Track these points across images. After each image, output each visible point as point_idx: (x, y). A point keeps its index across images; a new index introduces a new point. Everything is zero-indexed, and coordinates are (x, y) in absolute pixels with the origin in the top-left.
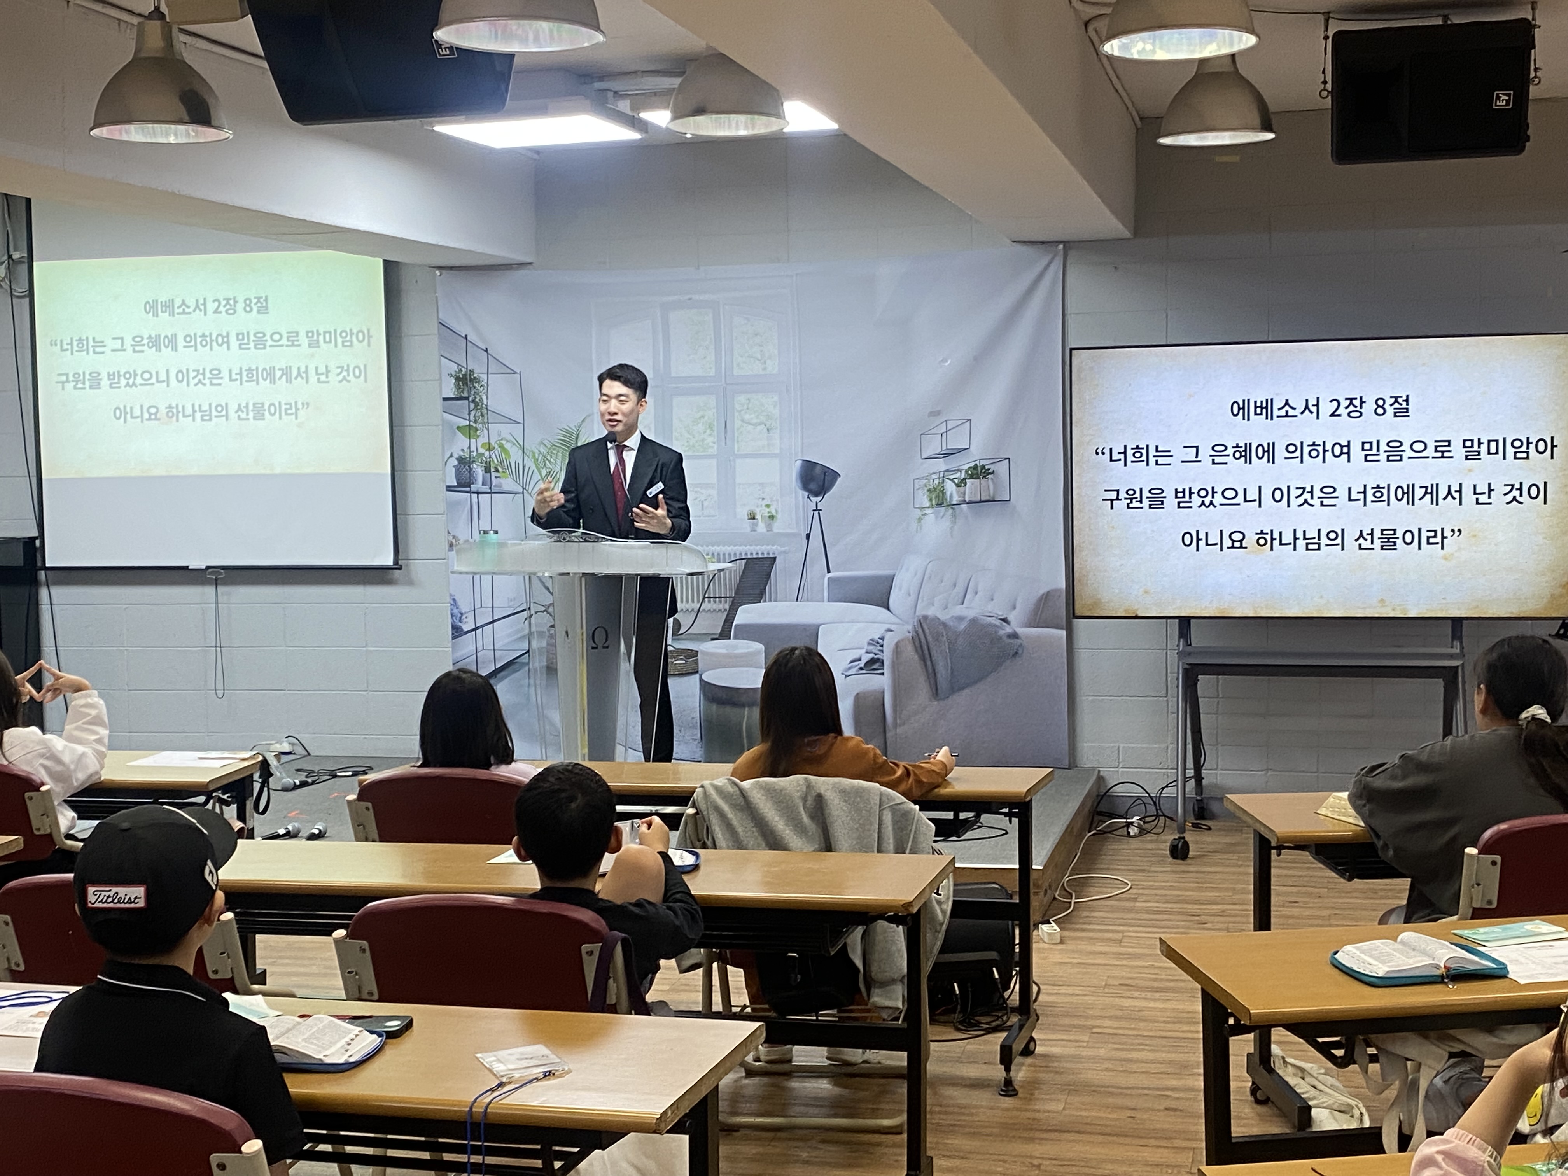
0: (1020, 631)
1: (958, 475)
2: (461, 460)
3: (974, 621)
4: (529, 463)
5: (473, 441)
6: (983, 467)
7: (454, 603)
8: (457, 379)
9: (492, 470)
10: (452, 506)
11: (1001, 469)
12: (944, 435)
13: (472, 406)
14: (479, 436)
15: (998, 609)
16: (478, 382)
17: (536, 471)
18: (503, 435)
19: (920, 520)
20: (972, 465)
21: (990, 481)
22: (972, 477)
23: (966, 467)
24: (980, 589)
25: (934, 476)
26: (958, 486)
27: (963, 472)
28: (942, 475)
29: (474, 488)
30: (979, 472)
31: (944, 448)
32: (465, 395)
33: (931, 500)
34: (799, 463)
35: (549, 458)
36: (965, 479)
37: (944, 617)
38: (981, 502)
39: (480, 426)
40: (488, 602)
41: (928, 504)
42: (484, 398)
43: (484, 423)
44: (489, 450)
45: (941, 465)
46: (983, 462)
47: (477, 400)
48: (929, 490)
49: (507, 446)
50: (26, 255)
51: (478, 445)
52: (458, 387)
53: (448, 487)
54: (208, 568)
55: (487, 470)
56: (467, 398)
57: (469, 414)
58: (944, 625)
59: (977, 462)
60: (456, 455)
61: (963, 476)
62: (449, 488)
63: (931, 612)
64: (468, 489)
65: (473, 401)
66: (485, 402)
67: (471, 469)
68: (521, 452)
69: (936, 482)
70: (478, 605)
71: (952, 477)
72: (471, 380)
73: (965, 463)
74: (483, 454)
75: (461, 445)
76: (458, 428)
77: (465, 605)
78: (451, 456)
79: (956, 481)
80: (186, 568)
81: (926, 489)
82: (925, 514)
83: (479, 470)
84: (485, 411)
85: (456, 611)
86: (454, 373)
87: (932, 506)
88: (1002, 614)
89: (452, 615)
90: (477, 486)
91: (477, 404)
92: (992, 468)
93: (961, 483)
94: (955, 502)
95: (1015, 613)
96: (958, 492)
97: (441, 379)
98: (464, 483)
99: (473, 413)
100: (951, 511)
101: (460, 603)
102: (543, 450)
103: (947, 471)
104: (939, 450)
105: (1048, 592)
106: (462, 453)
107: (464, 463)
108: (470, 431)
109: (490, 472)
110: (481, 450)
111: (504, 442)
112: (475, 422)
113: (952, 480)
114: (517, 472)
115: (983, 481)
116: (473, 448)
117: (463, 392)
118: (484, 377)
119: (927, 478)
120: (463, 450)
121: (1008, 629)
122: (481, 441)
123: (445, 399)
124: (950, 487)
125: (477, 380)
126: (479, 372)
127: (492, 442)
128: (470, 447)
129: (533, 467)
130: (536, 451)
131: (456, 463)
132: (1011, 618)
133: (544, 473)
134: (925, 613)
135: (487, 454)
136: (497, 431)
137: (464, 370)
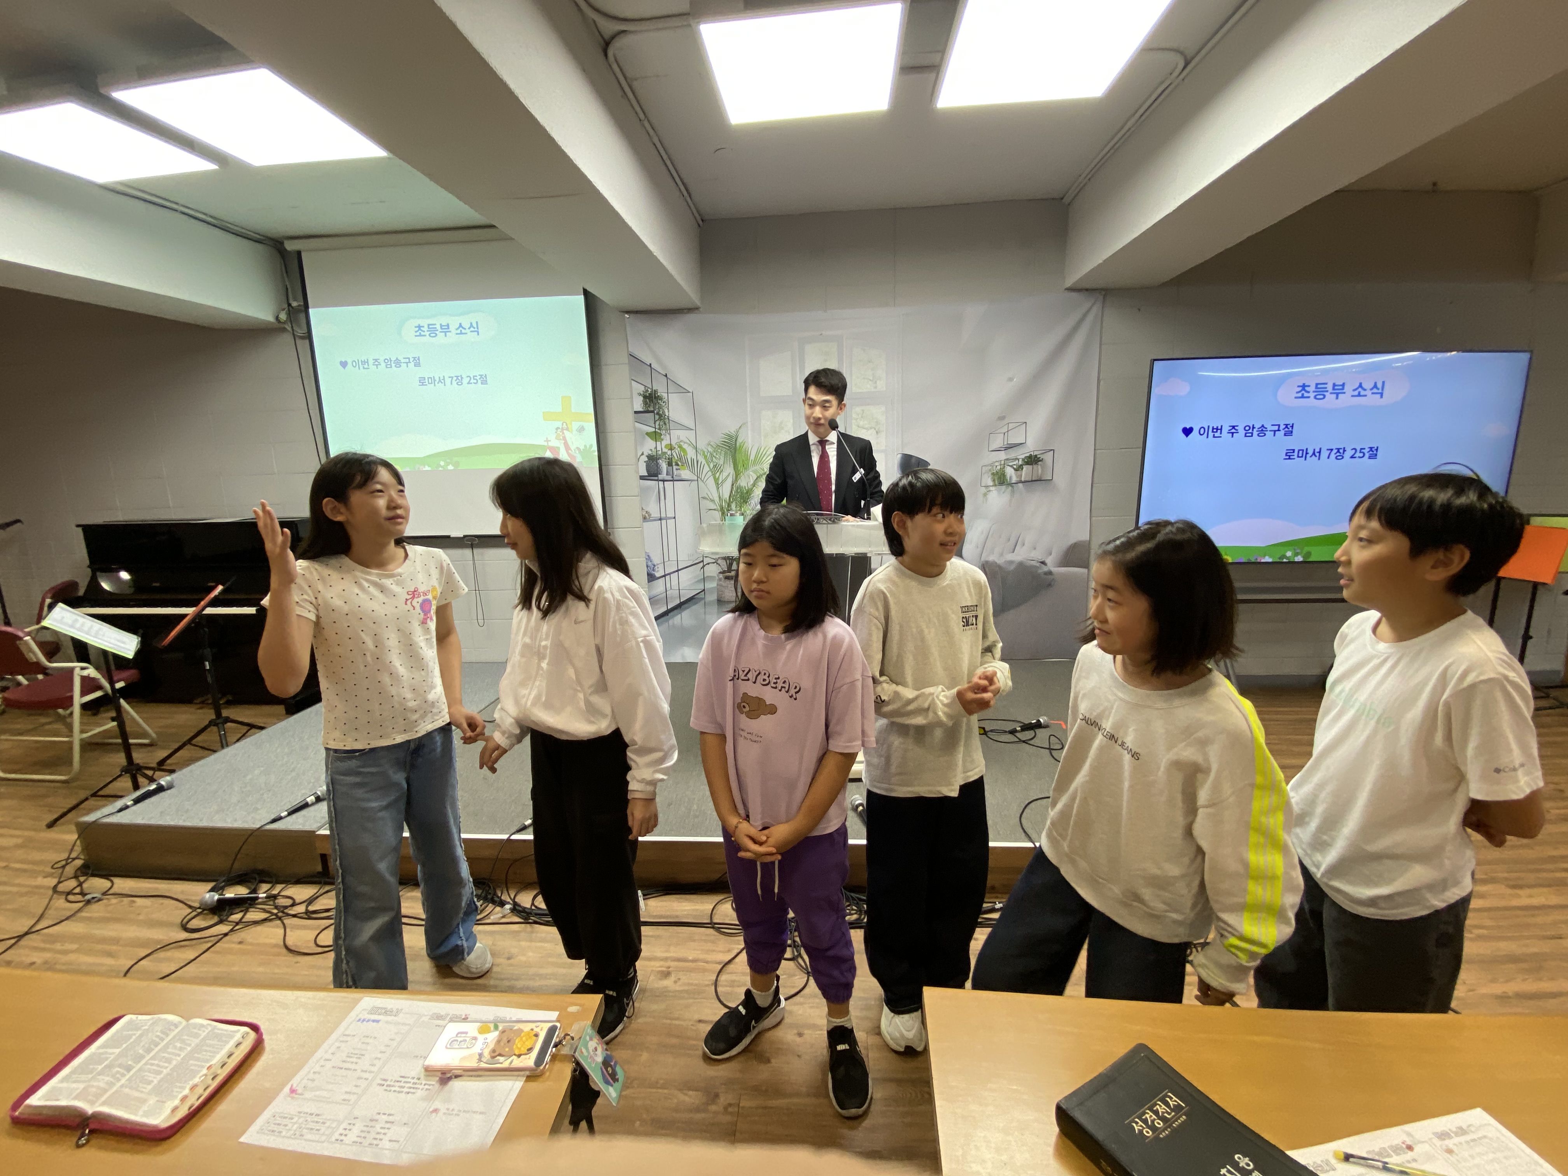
0: (1055, 570)
1: (1015, 463)
2: (650, 457)
3: (1021, 564)
4: (701, 459)
5: (658, 443)
6: (1036, 456)
7: (649, 558)
8: (645, 397)
9: (674, 464)
10: (644, 491)
11: (1048, 458)
12: (1006, 434)
13: (657, 417)
14: (662, 440)
15: (1037, 555)
16: (661, 399)
17: (706, 464)
18: (682, 438)
19: (985, 495)
20: (1028, 455)
21: (1039, 467)
22: (1027, 463)
23: (1023, 456)
24: (1026, 542)
25: (997, 464)
26: (1016, 470)
27: (1021, 460)
28: (1003, 463)
29: (660, 477)
30: (1032, 460)
31: (1005, 443)
32: (651, 409)
33: (994, 481)
34: (899, 456)
35: (715, 455)
36: (1021, 465)
37: (1000, 561)
38: (1032, 481)
39: (664, 432)
40: (673, 557)
41: (991, 484)
42: (666, 411)
43: (666, 430)
44: (671, 449)
45: (1002, 455)
46: (1036, 453)
47: (661, 412)
48: (993, 474)
49: (685, 446)
50: (302, 304)
51: (662, 446)
52: (645, 403)
53: (641, 476)
54: (465, 536)
55: (670, 464)
56: (653, 412)
57: (655, 423)
58: (999, 567)
59: (1032, 453)
60: (646, 454)
61: (1020, 463)
62: (642, 478)
63: (991, 558)
64: (656, 478)
65: (658, 414)
66: (667, 414)
67: (657, 464)
68: (694, 451)
69: (999, 467)
70: (666, 559)
71: (1011, 464)
72: (655, 397)
73: (1021, 454)
74: (666, 453)
75: (649, 446)
76: (647, 434)
77: (656, 559)
78: (643, 454)
79: (1015, 467)
80: (448, 537)
81: (990, 473)
82: (990, 491)
83: (664, 465)
84: (667, 421)
85: (650, 564)
86: (642, 393)
87: (995, 485)
88: (1041, 558)
89: (647, 566)
90: (663, 476)
91: (660, 416)
92: (1042, 457)
93: (1019, 469)
94: (1013, 482)
95: (1050, 557)
96: (1016, 475)
97: (632, 398)
98: (653, 473)
99: (657, 423)
100: (1010, 488)
101: (653, 558)
102: (710, 449)
103: (1007, 459)
104: (1001, 445)
105: (1076, 543)
106: (650, 452)
107: (652, 460)
108: (655, 436)
109: (672, 465)
110: (665, 450)
111: (682, 443)
112: (659, 429)
113: (1011, 466)
114: (693, 465)
115: (1035, 466)
116: (659, 448)
117: (649, 407)
118: (665, 395)
119: (992, 465)
120: (651, 450)
121: (1045, 569)
122: (664, 443)
123: (636, 412)
124: (1010, 472)
125: (659, 398)
126: (662, 392)
127: (673, 443)
128: (656, 448)
129: (704, 462)
130: (706, 450)
131: (646, 459)
132: (1049, 561)
133: (712, 466)
134: (987, 559)
135: (669, 452)
136: (676, 436)
137: (649, 390)
